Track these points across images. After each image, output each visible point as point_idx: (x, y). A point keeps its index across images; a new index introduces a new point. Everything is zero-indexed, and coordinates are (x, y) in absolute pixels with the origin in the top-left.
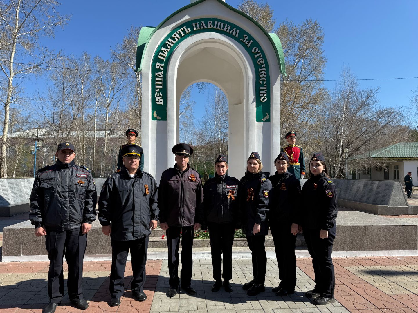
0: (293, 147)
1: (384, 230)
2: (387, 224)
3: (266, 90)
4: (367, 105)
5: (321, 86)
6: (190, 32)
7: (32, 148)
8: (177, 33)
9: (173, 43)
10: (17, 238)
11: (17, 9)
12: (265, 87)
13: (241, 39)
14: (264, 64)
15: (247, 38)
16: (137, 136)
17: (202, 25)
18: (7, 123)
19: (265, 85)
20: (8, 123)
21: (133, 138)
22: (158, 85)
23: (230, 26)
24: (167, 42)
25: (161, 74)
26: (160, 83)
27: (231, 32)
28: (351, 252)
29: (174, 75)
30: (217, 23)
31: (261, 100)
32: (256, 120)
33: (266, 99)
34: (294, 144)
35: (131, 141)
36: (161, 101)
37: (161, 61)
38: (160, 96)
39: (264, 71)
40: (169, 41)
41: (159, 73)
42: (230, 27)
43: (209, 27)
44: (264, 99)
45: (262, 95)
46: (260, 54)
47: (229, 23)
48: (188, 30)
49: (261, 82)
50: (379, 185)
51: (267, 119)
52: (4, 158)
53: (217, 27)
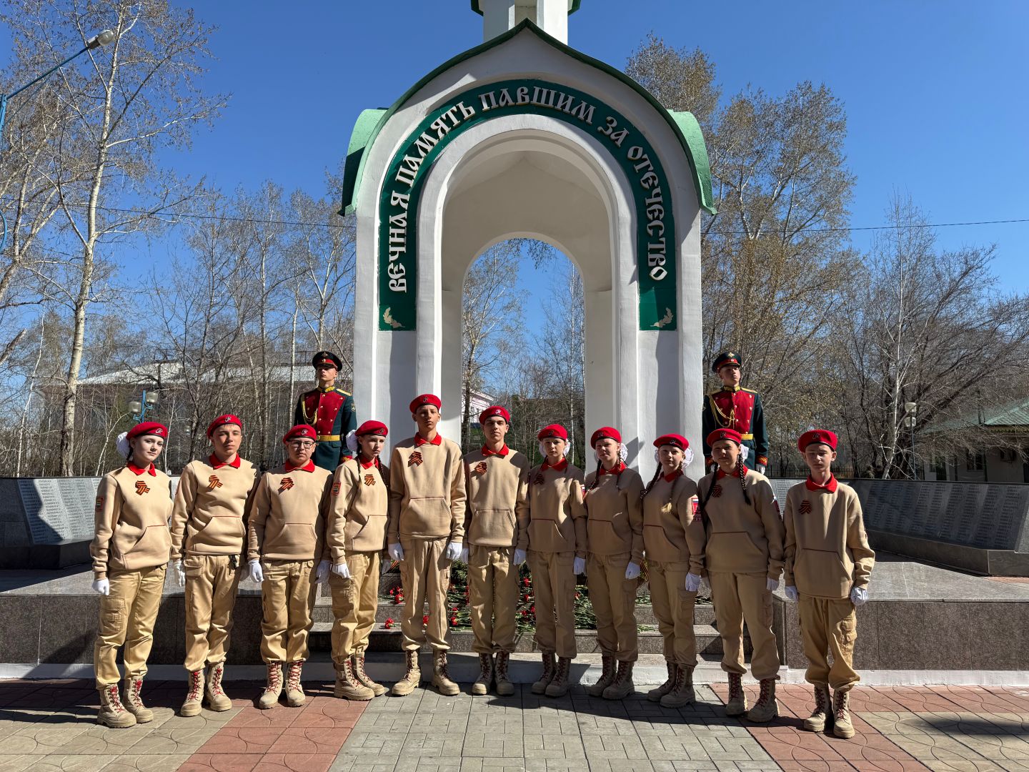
0: (734, 391)
1: (976, 614)
2: (984, 598)
3: (664, 252)
4: (967, 289)
5: (844, 246)
6: (473, 116)
7: (135, 406)
8: (442, 119)
9: (432, 144)
10: (28, 618)
11: (109, 87)
12: (662, 243)
13: (600, 128)
14: (657, 187)
15: (615, 124)
16: (339, 369)
17: (504, 96)
18: (78, 348)
19: (661, 239)
20: (81, 349)
21: (330, 374)
22: (394, 244)
23: (571, 98)
24: (418, 142)
25: (404, 218)
26: (401, 240)
27: (574, 112)
28: (885, 672)
29: (433, 219)
30: (541, 92)
31: (652, 276)
32: (640, 326)
33: (665, 273)
34: (735, 386)
35: (325, 382)
36: (402, 285)
37: (403, 188)
38: (402, 271)
39: (659, 203)
40: (422, 140)
41: (399, 217)
42: (573, 99)
43: (520, 101)
44: (660, 272)
45: (654, 263)
46: (648, 162)
47: (568, 91)
48: (468, 111)
49: (651, 232)
50: (991, 497)
51: (669, 322)
52: (69, 430)
53: (539, 100)
